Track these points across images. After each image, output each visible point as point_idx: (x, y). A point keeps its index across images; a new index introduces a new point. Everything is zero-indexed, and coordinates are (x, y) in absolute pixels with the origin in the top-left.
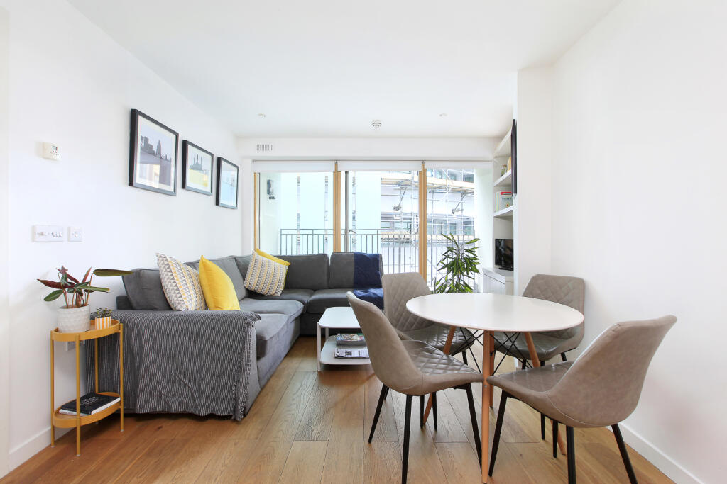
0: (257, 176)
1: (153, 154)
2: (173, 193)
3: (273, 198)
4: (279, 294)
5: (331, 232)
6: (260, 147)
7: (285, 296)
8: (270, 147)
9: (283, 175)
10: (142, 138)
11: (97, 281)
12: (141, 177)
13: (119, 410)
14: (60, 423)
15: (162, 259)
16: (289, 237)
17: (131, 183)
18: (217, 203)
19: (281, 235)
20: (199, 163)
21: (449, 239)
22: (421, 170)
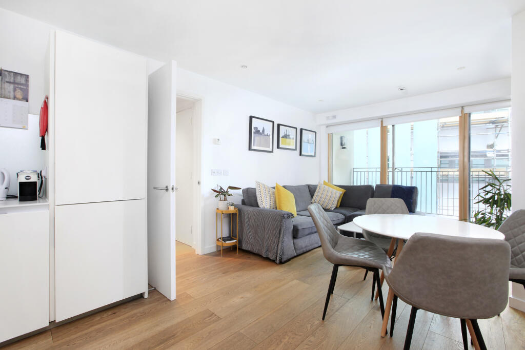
0: (331, 136)
1: (261, 134)
2: (272, 152)
3: (344, 148)
4: (333, 209)
5: (379, 170)
7: (336, 210)
8: (334, 117)
9: (355, 131)
10: (254, 128)
11: (231, 191)
12: (254, 145)
13: (236, 245)
14: (220, 244)
15: (258, 183)
17: (250, 149)
18: (301, 154)
19: (353, 172)
20: (288, 134)
21: (489, 175)
22: (461, 115)
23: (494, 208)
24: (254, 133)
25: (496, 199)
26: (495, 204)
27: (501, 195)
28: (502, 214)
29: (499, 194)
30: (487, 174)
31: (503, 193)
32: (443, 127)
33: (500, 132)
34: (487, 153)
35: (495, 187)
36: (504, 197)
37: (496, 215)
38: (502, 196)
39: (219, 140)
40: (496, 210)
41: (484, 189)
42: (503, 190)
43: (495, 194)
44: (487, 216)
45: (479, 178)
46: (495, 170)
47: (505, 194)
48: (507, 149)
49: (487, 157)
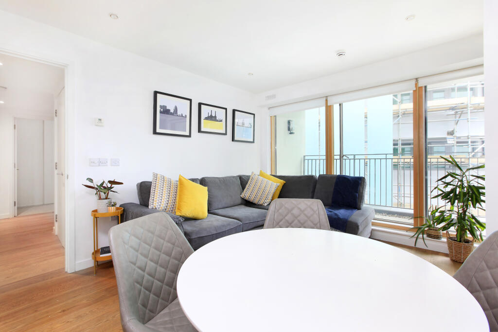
0: (274, 120)
1: (172, 114)
2: (190, 136)
3: (291, 133)
6: (269, 97)
8: (274, 96)
10: (161, 107)
12: (161, 128)
16: (310, 161)
17: (154, 132)
18: (233, 140)
19: (304, 160)
20: (214, 115)
21: (449, 161)
22: (415, 89)
23: (456, 204)
24: (161, 112)
25: (457, 193)
26: (457, 199)
27: (463, 188)
28: (465, 212)
29: (462, 187)
30: (446, 161)
31: (466, 184)
32: (404, 114)
33: (459, 118)
34: (448, 140)
35: (456, 178)
36: (468, 190)
37: (458, 213)
38: (465, 189)
39: (100, 120)
40: (457, 207)
41: (443, 180)
42: (466, 182)
43: (457, 186)
44: (447, 214)
45: (437, 165)
46: (455, 157)
47: (470, 186)
48: (467, 135)
49: (447, 144)
